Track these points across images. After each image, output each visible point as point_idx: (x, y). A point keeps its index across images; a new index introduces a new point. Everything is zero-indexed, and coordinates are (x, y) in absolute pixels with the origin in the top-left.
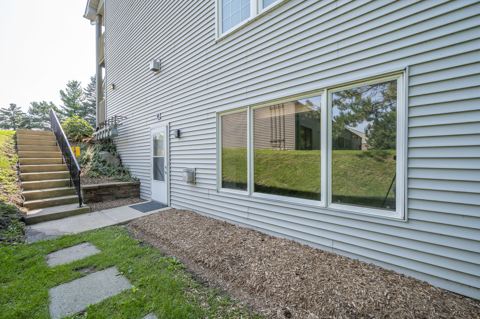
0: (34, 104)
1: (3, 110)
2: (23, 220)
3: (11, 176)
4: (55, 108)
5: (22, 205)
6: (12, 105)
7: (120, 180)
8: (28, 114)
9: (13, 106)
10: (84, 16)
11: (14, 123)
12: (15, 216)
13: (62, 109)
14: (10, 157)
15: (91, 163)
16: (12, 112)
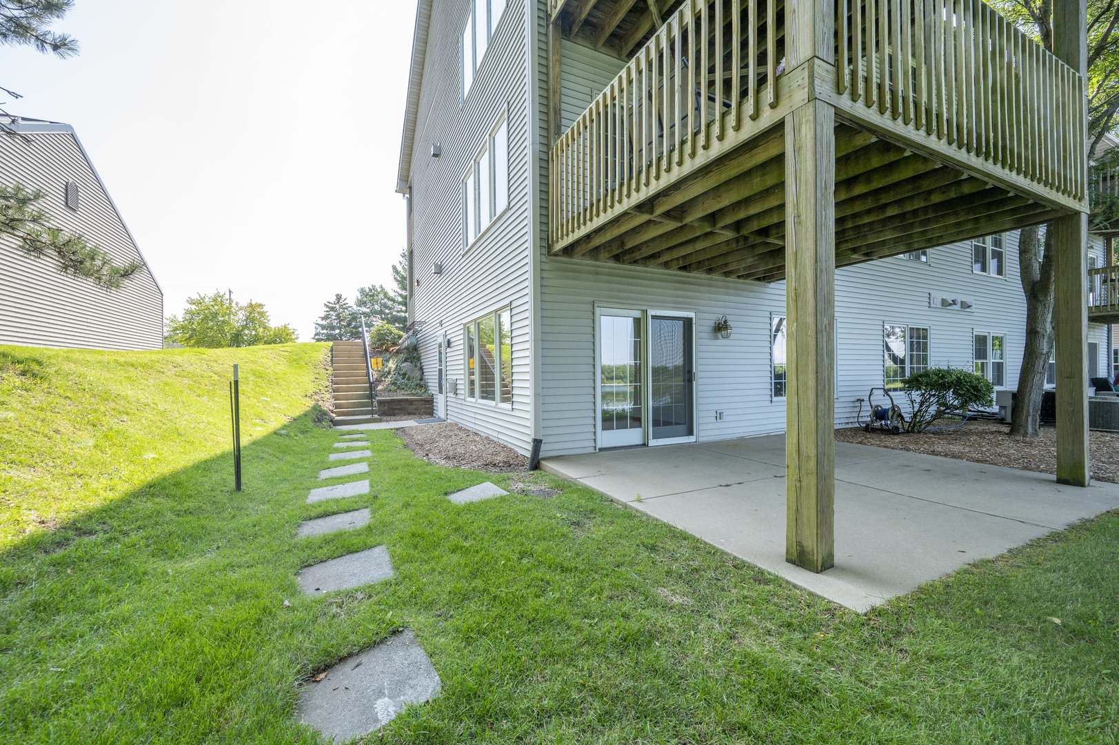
0: (362, 291)
1: (328, 304)
2: (331, 421)
3: (326, 387)
4: (386, 294)
5: (332, 412)
6: (337, 295)
7: (414, 395)
8: (355, 307)
9: (339, 297)
10: (396, 191)
11: (340, 321)
12: (327, 417)
13: (395, 294)
14: (327, 370)
15: (391, 376)
16: (337, 306)
